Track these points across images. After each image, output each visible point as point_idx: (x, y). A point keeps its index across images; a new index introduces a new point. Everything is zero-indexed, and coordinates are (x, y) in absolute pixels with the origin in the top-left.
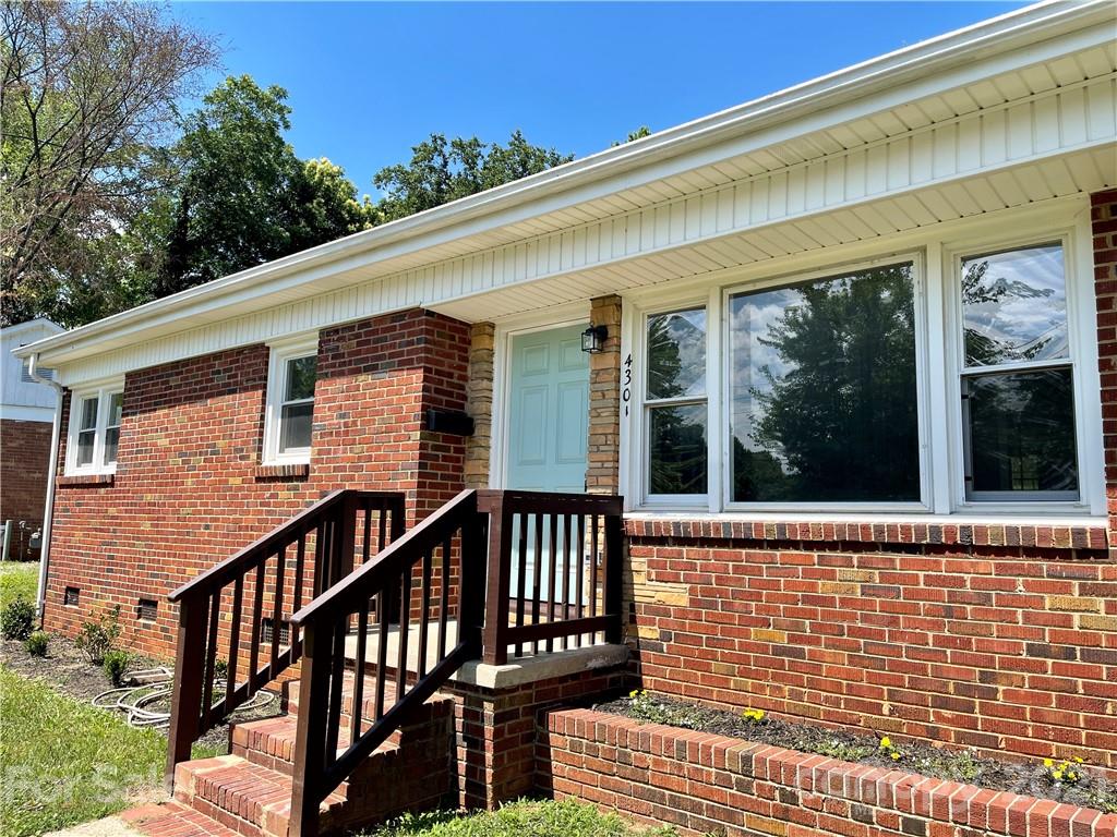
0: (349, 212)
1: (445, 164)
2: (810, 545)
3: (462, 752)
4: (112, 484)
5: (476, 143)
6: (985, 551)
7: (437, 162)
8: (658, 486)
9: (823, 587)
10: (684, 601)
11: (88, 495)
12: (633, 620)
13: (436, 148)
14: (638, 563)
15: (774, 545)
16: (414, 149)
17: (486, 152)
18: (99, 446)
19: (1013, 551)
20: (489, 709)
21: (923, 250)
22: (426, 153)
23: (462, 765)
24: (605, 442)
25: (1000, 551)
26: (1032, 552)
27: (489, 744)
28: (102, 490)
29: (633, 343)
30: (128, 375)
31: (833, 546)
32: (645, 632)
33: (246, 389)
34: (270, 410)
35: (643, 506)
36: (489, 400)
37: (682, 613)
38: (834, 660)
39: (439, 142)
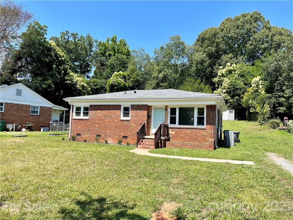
0: (59, 55)
1: (68, 38)
2: (185, 129)
3: (160, 144)
4: (88, 120)
5: (77, 34)
6: (198, 129)
7: (66, 37)
8: (171, 123)
9: (186, 132)
10: (174, 133)
11: (81, 121)
12: (169, 135)
13: (66, 34)
14: (170, 130)
15: (182, 129)
16: (61, 33)
17: (79, 37)
18: (82, 114)
19: (200, 129)
20: (163, 141)
21: (195, 107)
22: (63, 34)
23: (160, 145)
24: (166, 119)
25: (199, 129)
26: (201, 129)
27: (163, 143)
28: (85, 121)
29: (169, 110)
30: (90, 105)
31: (187, 129)
32: (170, 136)
33: (118, 110)
34: (121, 113)
35: (169, 125)
36: (151, 114)
37: (174, 134)
38: (187, 137)
39: (67, 32)
